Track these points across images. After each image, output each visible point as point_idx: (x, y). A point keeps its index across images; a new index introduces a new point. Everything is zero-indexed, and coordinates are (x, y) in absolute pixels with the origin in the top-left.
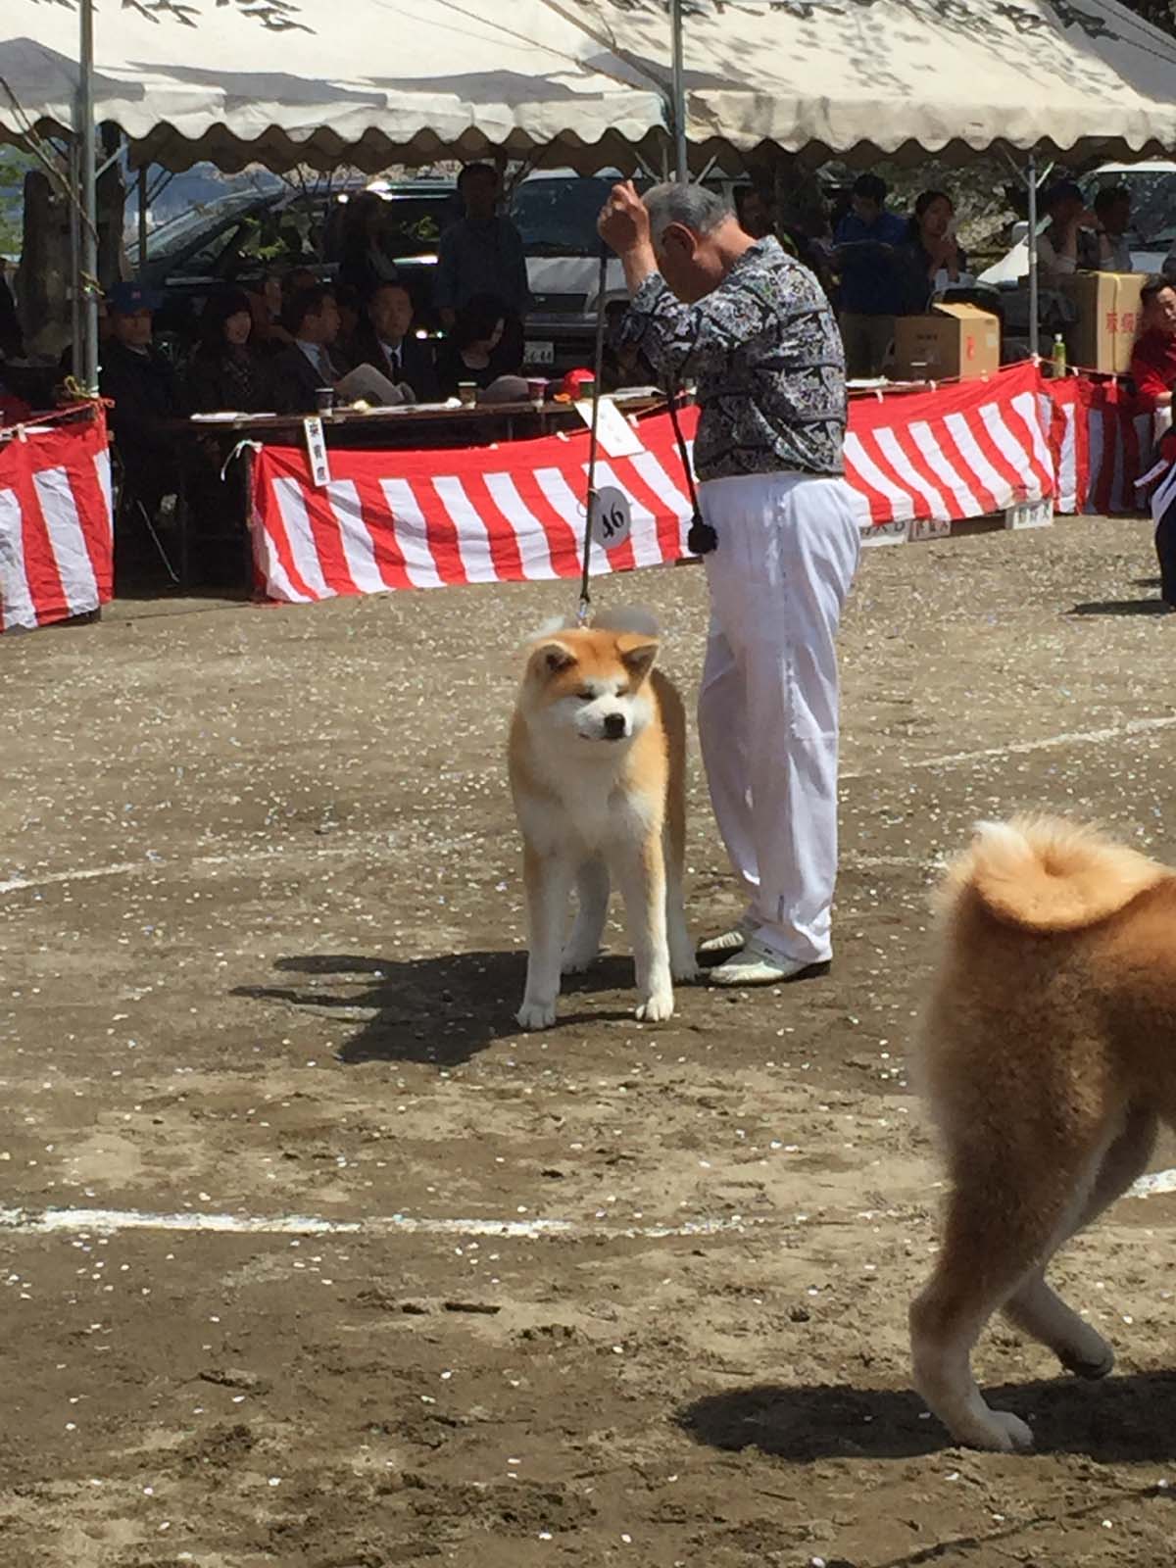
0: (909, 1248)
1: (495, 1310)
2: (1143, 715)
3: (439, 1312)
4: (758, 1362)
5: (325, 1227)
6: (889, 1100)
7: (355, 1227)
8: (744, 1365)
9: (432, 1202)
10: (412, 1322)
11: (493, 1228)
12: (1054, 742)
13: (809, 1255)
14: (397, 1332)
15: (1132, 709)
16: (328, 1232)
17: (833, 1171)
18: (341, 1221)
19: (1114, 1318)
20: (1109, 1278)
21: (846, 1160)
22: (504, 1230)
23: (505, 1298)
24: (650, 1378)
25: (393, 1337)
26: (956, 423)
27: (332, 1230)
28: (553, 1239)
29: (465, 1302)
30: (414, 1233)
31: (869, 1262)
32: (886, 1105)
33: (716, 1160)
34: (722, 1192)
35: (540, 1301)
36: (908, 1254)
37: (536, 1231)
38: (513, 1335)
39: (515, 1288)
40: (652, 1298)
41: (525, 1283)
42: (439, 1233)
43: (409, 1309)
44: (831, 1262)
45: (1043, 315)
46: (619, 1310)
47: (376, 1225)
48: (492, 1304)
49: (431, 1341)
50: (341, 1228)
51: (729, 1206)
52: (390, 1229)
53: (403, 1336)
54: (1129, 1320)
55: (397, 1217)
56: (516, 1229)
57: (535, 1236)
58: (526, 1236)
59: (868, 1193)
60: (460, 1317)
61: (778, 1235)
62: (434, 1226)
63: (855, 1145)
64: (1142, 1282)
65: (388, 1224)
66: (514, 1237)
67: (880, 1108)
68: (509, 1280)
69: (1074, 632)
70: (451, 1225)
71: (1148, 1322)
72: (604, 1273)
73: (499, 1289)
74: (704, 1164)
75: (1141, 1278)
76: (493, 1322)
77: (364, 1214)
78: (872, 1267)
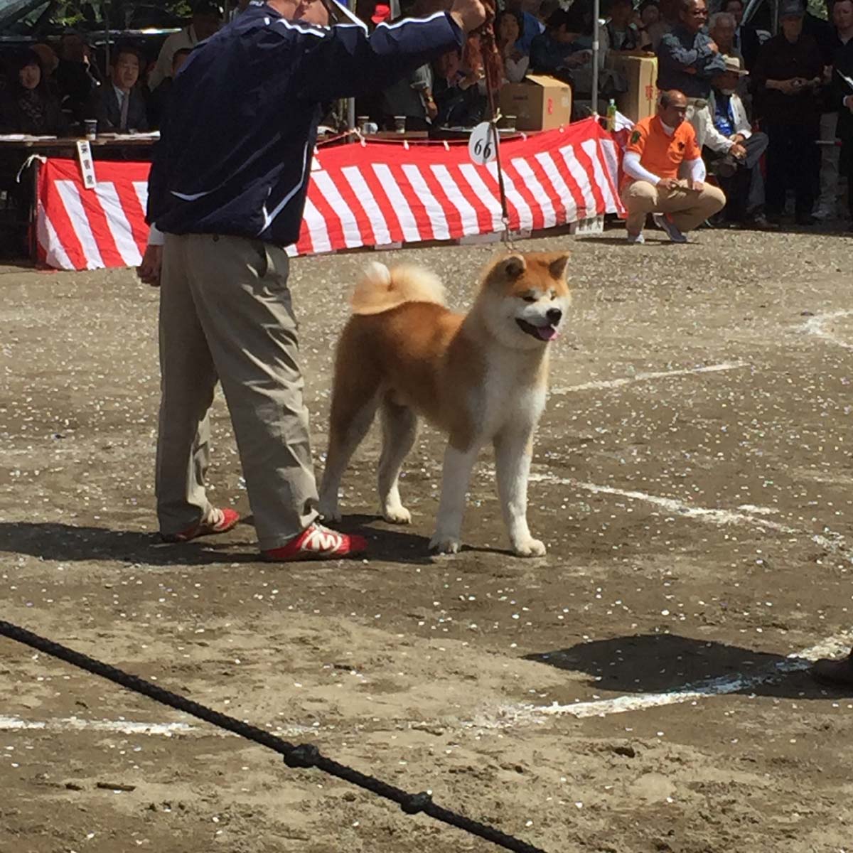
0: (432, 750)
1: (132, 789)
2: (646, 370)
3: (91, 789)
4: (314, 831)
5: (20, 724)
6: (434, 642)
7: (41, 725)
8: (304, 832)
9: (100, 708)
10: (71, 796)
11: (140, 728)
12: (583, 387)
13: (361, 754)
14: (59, 803)
15: (640, 365)
16: (22, 729)
17: (388, 693)
18: (32, 720)
19: (569, 804)
20: (569, 774)
21: (397, 684)
22: (148, 730)
23: (141, 780)
24: (236, 841)
25: (56, 807)
26: (544, 159)
27: (25, 727)
28: (181, 737)
29: (110, 783)
30: (83, 730)
31: (403, 759)
32: (431, 645)
33: (306, 682)
34: (306, 705)
35: (165, 783)
36: (430, 754)
37: (170, 731)
38: (142, 808)
39: (148, 772)
40: (245, 783)
41: (157, 769)
42: (101, 731)
43: (69, 787)
44: (376, 760)
45: (602, 86)
46: (220, 791)
47: (57, 724)
48: (131, 784)
49: (83, 810)
50: (31, 726)
51: (310, 716)
52: (66, 727)
53: (63, 806)
54: (579, 805)
55: (74, 718)
56: (157, 729)
57: (169, 735)
58: (162, 735)
59: (409, 709)
60: (105, 793)
61: (340, 739)
62: (98, 726)
63: (406, 674)
64: (592, 778)
65: (66, 723)
66: (154, 736)
67: (427, 647)
68: (145, 767)
69: (606, 309)
70: (110, 726)
71: (593, 807)
72: (215, 763)
73: (137, 773)
74: (297, 685)
75: (592, 775)
76: (129, 798)
77: (50, 715)
78: (404, 763)
